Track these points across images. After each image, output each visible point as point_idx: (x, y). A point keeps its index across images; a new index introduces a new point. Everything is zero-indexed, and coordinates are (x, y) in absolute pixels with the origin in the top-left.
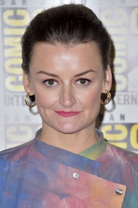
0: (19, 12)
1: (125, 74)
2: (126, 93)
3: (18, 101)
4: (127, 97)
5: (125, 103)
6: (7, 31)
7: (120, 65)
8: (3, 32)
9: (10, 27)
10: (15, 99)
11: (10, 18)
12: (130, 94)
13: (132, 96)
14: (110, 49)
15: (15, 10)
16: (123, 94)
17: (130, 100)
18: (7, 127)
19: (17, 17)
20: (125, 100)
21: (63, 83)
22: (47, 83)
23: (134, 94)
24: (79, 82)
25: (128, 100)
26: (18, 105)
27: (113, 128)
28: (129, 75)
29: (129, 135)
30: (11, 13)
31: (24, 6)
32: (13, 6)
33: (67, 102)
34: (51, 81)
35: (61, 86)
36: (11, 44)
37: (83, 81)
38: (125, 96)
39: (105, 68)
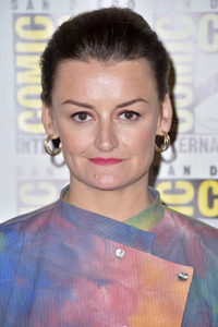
0: (39, 20)
1: (190, 108)
2: (192, 136)
3: (36, 147)
4: (193, 142)
5: (190, 150)
6: (21, 47)
7: (183, 96)
8: (15, 48)
9: (25, 41)
10: (32, 144)
11: (25, 28)
12: (198, 137)
13: (201, 140)
14: (168, 72)
15: (32, 16)
16: (188, 137)
17: (198, 146)
18: (20, 184)
19: (35, 27)
20: (190, 146)
21: (99, 116)
22: (77, 117)
23: (204, 138)
24: (123, 116)
25: (195, 146)
26: (36, 152)
27: (173, 185)
28: (197, 110)
29: (196, 197)
30: (26, 21)
31: (46, 11)
32: (30, 11)
33: (106, 145)
34: (82, 115)
35: (97, 121)
36: (26, 66)
37: (129, 114)
38: (190, 140)
39: (161, 98)
